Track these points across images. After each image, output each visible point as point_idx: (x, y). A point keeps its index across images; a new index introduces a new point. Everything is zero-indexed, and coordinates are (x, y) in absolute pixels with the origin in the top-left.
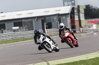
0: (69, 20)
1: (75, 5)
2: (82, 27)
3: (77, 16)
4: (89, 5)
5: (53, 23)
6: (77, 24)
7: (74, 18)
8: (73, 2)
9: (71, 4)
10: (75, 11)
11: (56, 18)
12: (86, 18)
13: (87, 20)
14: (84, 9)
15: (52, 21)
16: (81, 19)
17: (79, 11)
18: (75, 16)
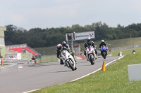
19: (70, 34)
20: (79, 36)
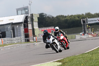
0: (22, 29)
1: (28, 13)
2: (36, 36)
3: (31, 25)
4: (42, 14)
5: (6, 32)
6: (30, 33)
7: (28, 26)
8: (27, 11)
9: (24, 13)
10: (29, 20)
11: (9, 27)
12: (39, 27)
13: (41, 29)
14: (38, 18)
15: (5, 30)
16: (35, 28)
17: (32, 20)
18: (29, 25)
19: (84, 19)
20: (91, 21)
